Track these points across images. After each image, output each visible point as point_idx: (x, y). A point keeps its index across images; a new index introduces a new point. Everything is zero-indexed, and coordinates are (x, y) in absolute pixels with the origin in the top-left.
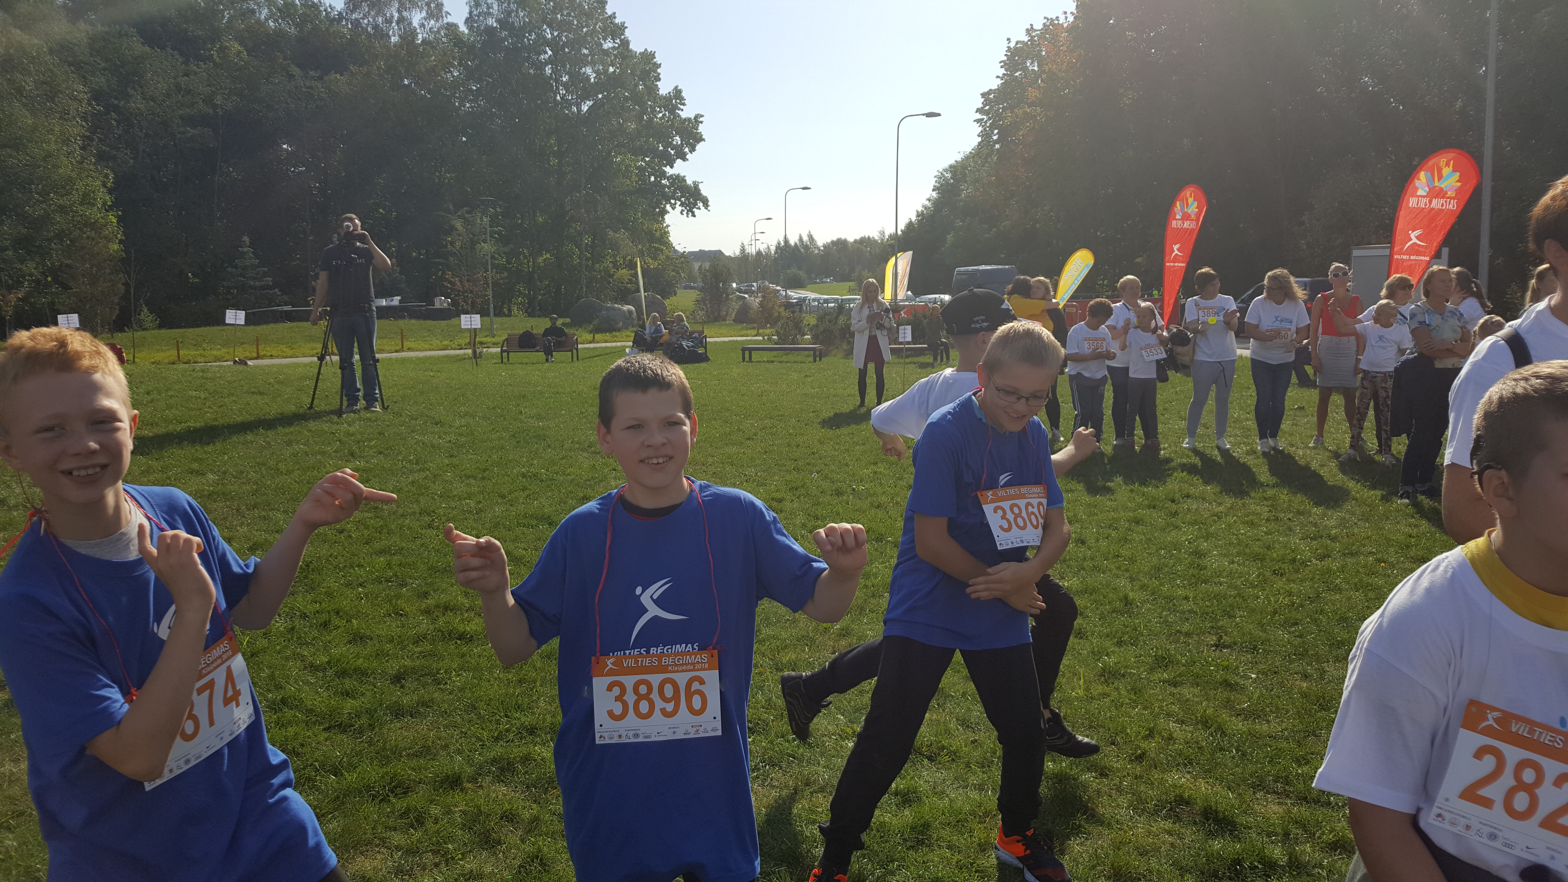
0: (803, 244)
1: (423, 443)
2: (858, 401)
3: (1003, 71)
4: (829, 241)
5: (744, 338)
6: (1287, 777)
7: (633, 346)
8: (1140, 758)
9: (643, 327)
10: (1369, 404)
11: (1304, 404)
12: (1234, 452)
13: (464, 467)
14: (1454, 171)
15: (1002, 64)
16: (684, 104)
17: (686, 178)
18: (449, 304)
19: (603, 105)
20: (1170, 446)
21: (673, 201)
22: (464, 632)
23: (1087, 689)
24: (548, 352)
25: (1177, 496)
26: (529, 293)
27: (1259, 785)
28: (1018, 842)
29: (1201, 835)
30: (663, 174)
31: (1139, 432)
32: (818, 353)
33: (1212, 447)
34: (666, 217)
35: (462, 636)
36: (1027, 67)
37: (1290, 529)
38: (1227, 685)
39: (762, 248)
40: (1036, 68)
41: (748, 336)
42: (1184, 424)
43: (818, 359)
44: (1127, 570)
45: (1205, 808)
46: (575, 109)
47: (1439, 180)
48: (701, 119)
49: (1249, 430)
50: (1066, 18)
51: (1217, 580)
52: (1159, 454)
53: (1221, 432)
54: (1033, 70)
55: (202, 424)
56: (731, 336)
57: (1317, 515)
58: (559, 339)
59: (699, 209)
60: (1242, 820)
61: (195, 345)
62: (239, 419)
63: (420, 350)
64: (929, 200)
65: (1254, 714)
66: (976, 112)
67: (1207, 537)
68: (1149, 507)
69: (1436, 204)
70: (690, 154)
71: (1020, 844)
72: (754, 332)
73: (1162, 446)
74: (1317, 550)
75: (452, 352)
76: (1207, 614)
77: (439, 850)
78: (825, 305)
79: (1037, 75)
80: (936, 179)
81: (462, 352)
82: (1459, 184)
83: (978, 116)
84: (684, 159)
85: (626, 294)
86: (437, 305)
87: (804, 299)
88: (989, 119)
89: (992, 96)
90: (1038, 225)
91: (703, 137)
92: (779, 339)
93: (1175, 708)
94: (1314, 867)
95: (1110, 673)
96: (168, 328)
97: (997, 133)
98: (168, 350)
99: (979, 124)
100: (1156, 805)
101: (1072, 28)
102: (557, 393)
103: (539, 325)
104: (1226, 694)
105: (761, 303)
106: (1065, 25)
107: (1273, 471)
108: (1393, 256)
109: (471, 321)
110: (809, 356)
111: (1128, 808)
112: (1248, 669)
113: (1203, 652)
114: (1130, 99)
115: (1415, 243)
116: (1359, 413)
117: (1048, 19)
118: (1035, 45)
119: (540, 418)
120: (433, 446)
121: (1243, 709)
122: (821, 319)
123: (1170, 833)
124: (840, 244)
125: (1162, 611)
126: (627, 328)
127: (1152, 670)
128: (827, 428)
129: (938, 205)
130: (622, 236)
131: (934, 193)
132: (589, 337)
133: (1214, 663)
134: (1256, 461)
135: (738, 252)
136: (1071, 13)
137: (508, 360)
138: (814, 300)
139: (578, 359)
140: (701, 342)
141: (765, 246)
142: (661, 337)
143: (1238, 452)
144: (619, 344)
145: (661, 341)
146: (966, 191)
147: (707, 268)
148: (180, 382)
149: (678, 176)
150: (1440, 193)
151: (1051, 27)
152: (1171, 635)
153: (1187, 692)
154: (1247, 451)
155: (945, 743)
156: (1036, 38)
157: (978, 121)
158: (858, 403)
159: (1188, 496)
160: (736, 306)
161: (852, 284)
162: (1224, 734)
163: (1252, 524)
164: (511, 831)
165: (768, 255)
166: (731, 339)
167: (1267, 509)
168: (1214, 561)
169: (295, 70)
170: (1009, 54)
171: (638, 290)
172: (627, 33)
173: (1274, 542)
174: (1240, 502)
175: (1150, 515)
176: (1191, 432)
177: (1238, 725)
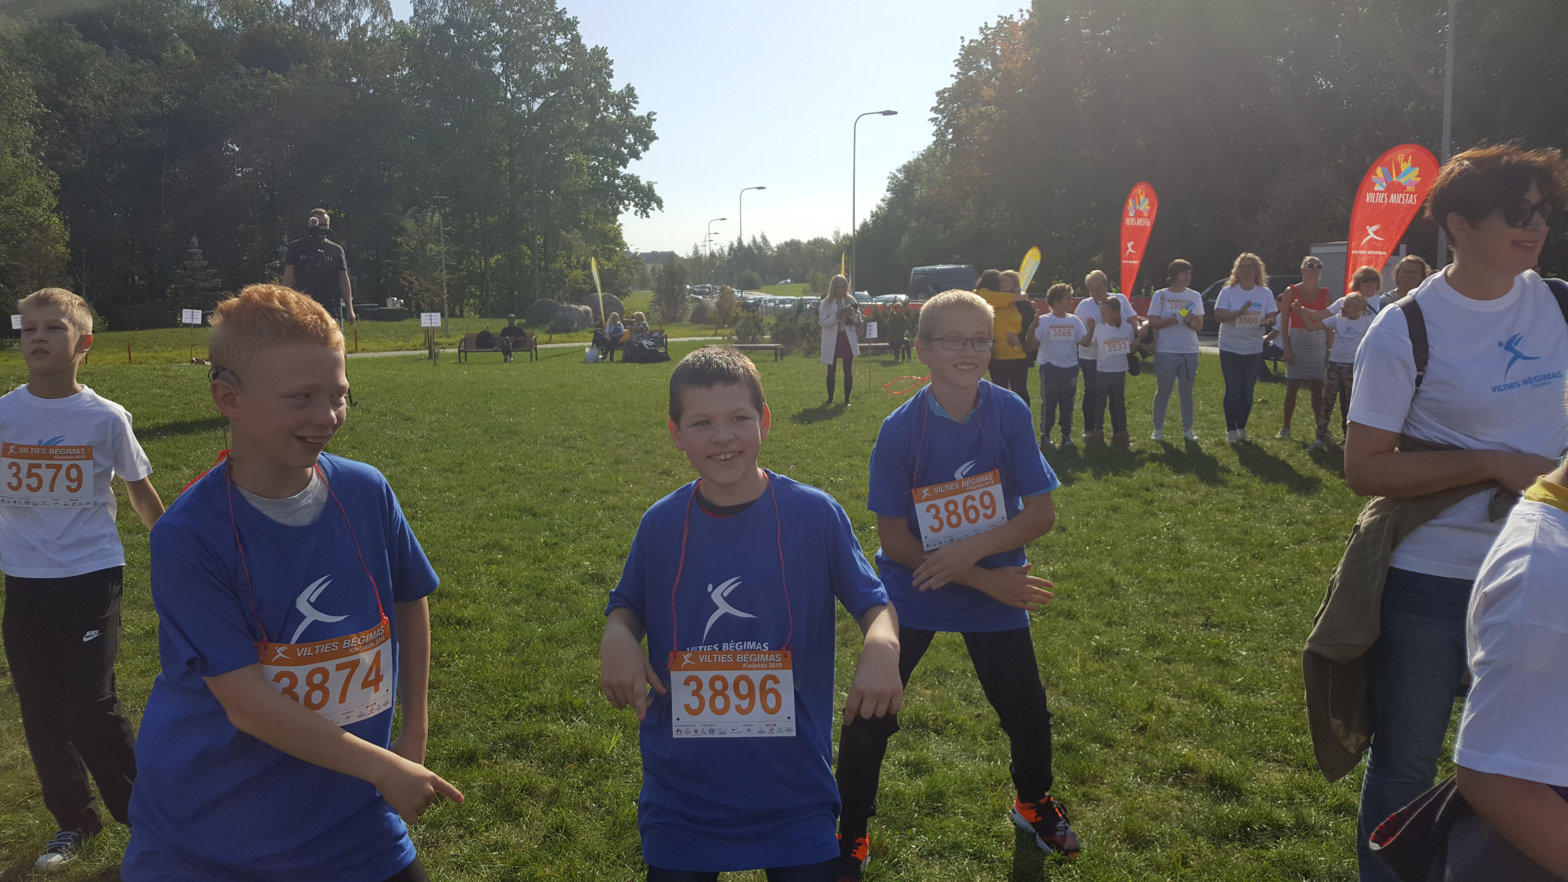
0: (756, 245)
1: (395, 438)
2: (826, 397)
3: (957, 70)
4: (783, 242)
5: (702, 338)
6: (1286, 746)
7: (593, 346)
8: (1142, 729)
9: (601, 325)
10: (1335, 395)
11: (1267, 398)
12: (1202, 443)
13: (440, 461)
14: (1414, 165)
15: (957, 63)
16: (636, 102)
17: (640, 179)
18: (401, 305)
19: (554, 103)
20: (1138, 438)
21: (627, 202)
22: (462, 617)
23: (1083, 667)
24: (507, 352)
25: (1151, 485)
26: (481, 294)
27: (1260, 754)
28: (1031, 808)
29: (1207, 801)
30: (616, 175)
31: (1108, 425)
32: (779, 352)
33: (1180, 439)
34: (619, 217)
35: (459, 622)
36: (981, 67)
37: (1265, 515)
38: (1219, 661)
39: (716, 249)
40: (990, 67)
41: (705, 336)
42: (1150, 418)
43: (779, 358)
44: (1110, 555)
45: (1211, 775)
46: (524, 107)
47: (1397, 175)
48: (654, 117)
49: (1215, 422)
50: (1022, 15)
51: (1199, 564)
52: (1129, 446)
53: (1188, 424)
54: (987, 69)
55: (172, 421)
56: (689, 337)
57: (1290, 502)
58: (517, 338)
59: (653, 209)
60: (1247, 786)
61: (146, 348)
62: (208, 416)
63: (375, 351)
64: (883, 200)
65: (1249, 689)
66: (931, 111)
67: (1185, 523)
68: (1125, 496)
69: (1394, 199)
70: (643, 152)
71: (1033, 810)
72: (712, 332)
73: (1131, 438)
74: (1294, 535)
75: (407, 353)
76: (1193, 595)
77: (462, 824)
78: (781, 306)
79: (992, 74)
80: (889, 180)
81: (418, 352)
82: (1419, 179)
83: (933, 115)
84: (637, 157)
85: (583, 294)
86: (390, 306)
87: (760, 300)
88: (944, 118)
89: (946, 95)
90: (993, 226)
91: (657, 135)
92: (739, 338)
93: (1172, 683)
94: (1321, 828)
95: (1103, 651)
96: (118, 330)
97: (952, 133)
98: (119, 352)
99: (934, 123)
100: (1161, 773)
101: (1027, 26)
102: (524, 390)
103: (496, 326)
104: (1219, 670)
105: (718, 305)
106: (1020, 23)
107: (1243, 462)
108: (1351, 252)
109: (431, 320)
110: (769, 355)
111: (1135, 776)
112: (1238, 647)
113: (1192, 631)
114: (1085, 98)
115: (1372, 239)
116: (1327, 404)
117: (1002, 18)
118: (990, 43)
119: (510, 414)
120: (406, 441)
121: (1238, 684)
122: (781, 319)
123: (1178, 799)
124: (793, 245)
125: (1148, 594)
126: (583, 328)
127: (1143, 648)
128: (799, 423)
129: (892, 204)
130: (575, 237)
131: (888, 193)
132: (546, 337)
133: (1204, 642)
134: (1225, 452)
135: (691, 254)
136: (1027, 11)
137: (466, 360)
138: (770, 301)
139: (537, 359)
140: (662, 342)
141: (718, 247)
142: (621, 337)
143: (1206, 443)
144: (577, 344)
145: (622, 340)
146: (920, 192)
147: (662, 268)
148: (143, 380)
149: (632, 176)
150: (1399, 188)
151: (1006, 26)
152: (1159, 616)
153: (1183, 669)
154: (1215, 442)
155: (950, 716)
156: (990, 37)
157: (932, 120)
158: (826, 399)
159: (1162, 485)
160: (691, 307)
161: (806, 285)
162: (1221, 707)
163: (1227, 511)
164: (532, 804)
165: (721, 256)
166: (690, 339)
167: (1241, 497)
168: (1193, 546)
169: (242, 69)
170: (963, 53)
171: (596, 291)
172: (580, 29)
173: (1251, 528)
174: (1214, 491)
175: (1127, 504)
176: (1158, 424)
177: (1234, 700)
